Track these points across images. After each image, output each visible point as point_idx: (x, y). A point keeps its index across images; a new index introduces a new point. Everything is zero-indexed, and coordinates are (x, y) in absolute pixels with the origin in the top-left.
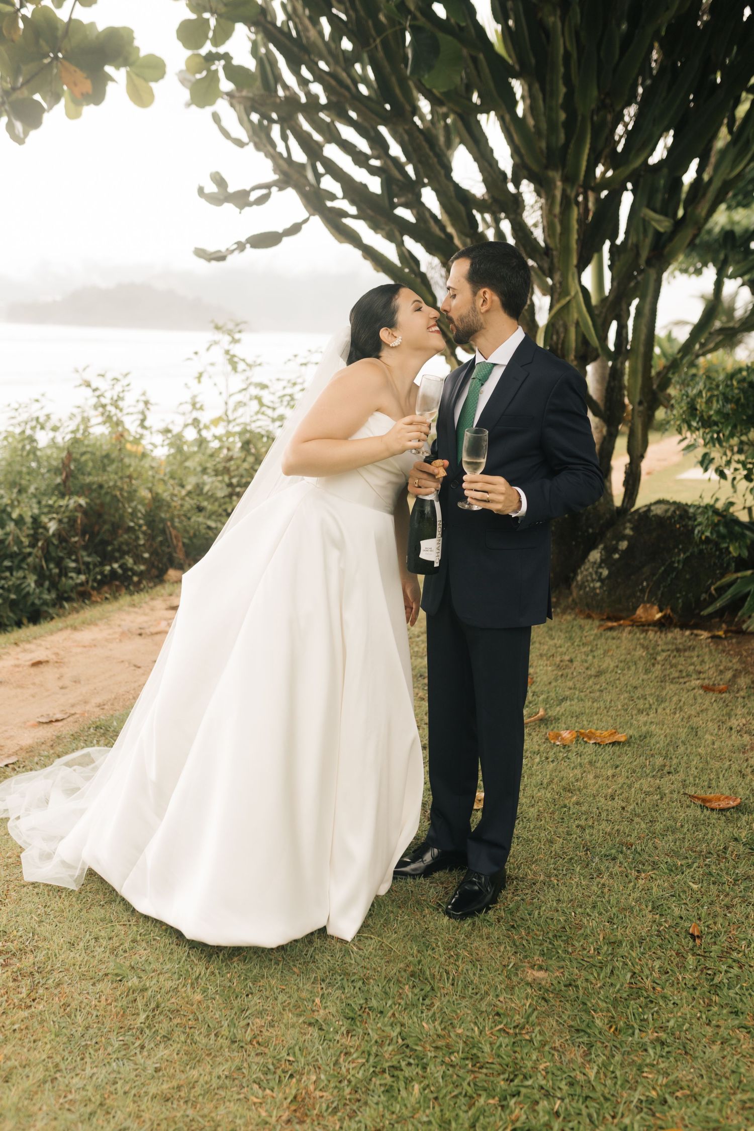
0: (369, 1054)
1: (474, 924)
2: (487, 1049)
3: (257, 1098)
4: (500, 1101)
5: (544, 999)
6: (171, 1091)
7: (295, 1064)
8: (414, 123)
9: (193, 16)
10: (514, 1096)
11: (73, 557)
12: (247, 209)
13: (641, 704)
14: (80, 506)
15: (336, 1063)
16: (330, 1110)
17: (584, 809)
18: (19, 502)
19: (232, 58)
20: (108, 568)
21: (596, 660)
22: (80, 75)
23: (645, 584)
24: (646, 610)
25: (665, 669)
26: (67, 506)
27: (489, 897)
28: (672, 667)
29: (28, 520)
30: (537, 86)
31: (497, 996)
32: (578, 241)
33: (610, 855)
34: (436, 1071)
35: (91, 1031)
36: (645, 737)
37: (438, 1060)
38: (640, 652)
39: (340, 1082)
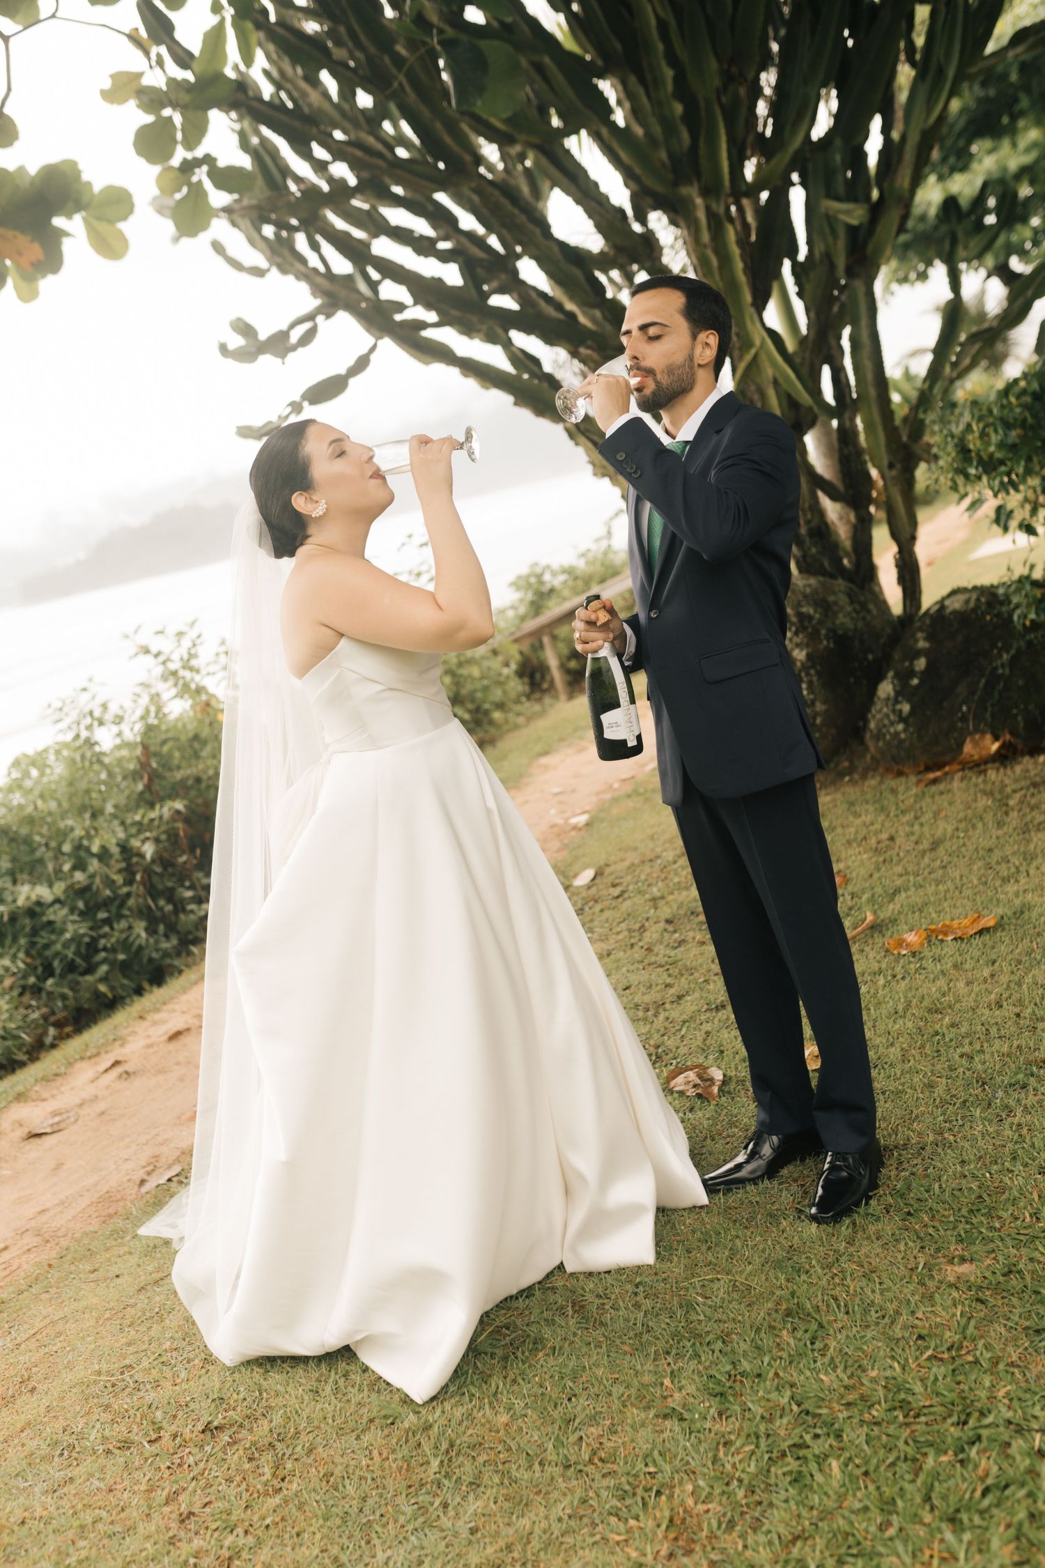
0: (758, 1437)
1: (854, 1224)
2: (918, 1388)
3: (619, 1534)
4: (956, 1455)
5: (979, 1300)
6: (500, 1555)
7: (659, 1476)
8: (481, 176)
9: (150, 119)
10: (973, 1443)
11: (187, 884)
12: (291, 356)
13: (1004, 870)
14: (178, 812)
15: (715, 1460)
16: (724, 1526)
17: (963, 1030)
18: (96, 829)
19: (214, 160)
21: (926, 829)
22: (22, 240)
23: (964, 708)
24: (976, 744)
25: (1024, 815)
26: (161, 817)
27: (865, 1182)
28: (1032, 809)
29: (115, 850)
30: (633, 79)
31: (913, 1312)
32: (745, 270)
33: (1017, 1082)
34: (856, 1435)
35: (370, 1502)
36: (1022, 912)
37: (855, 1421)
38: (983, 802)
39: (727, 1484)
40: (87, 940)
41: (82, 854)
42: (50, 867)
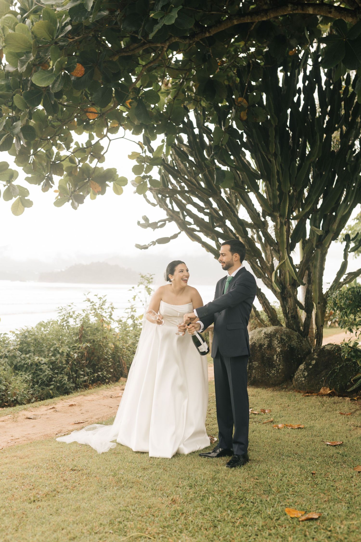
8: (221, 196)
9: (138, 164)
11: (82, 370)
12: (156, 229)
14: (87, 346)
18: (62, 346)
19: (152, 177)
20: (96, 375)
22: (97, 185)
23: (323, 378)
24: (324, 389)
26: (82, 347)
29: (65, 354)
30: (268, 182)
33: (289, 456)
40: (50, 376)
41: (56, 352)
42: (46, 353)
